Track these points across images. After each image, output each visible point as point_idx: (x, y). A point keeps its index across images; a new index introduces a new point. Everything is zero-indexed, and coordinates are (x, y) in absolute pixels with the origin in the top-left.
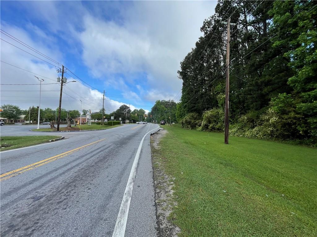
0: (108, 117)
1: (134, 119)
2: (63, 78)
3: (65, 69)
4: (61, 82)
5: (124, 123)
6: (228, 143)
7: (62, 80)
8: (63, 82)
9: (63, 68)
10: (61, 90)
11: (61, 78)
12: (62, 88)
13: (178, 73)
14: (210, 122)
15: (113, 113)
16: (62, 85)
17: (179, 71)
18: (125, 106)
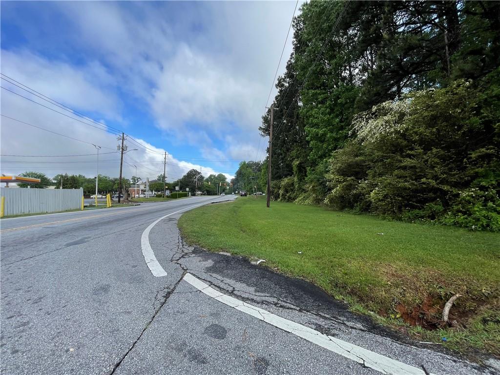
0: (172, 187)
1: (208, 189)
2: (123, 146)
3: (125, 136)
4: (121, 150)
5: (194, 195)
6: (269, 207)
7: (122, 148)
8: (123, 150)
9: (123, 136)
10: (122, 158)
11: (121, 146)
12: (122, 156)
13: (259, 129)
14: (287, 191)
15: (178, 181)
16: (122, 154)
17: (260, 127)
18: (195, 172)
